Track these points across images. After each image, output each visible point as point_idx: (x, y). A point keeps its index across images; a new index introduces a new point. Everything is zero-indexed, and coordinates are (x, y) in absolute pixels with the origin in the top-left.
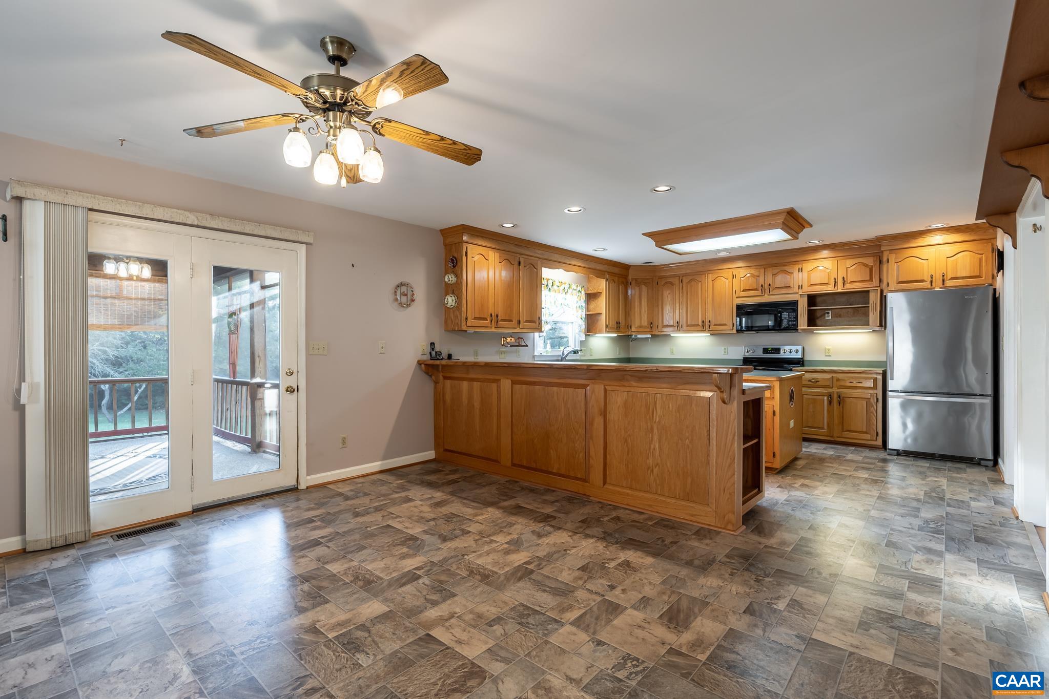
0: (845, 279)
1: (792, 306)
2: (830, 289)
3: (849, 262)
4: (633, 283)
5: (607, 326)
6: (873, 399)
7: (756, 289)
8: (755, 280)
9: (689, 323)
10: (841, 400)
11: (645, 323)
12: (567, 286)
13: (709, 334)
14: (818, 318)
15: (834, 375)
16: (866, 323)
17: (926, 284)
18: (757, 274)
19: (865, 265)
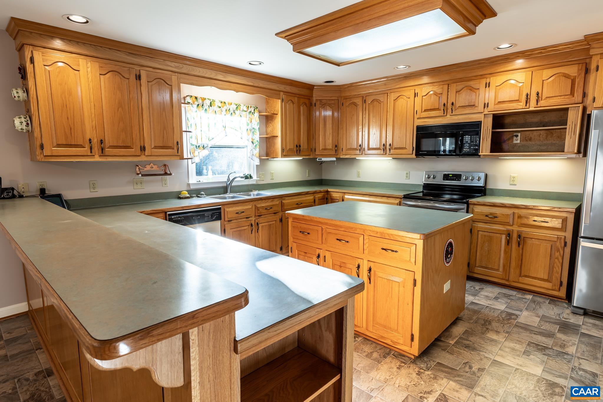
0: (540, 95)
1: (475, 128)
2: (520, 107)
3: (547, 73)
4: (318, 103)
5: (283, 150)
6: (560, 243)
7: (438, 109)
8: (438, 98)
9: (370, 147)
10: (521, 240)
11: (329, 145)
12: (233, 107)
13: (391, 158)
14: (505, 142)
15: (516, 211)
16: (561, 149)
18: (439, 91)
19: (566, 76)
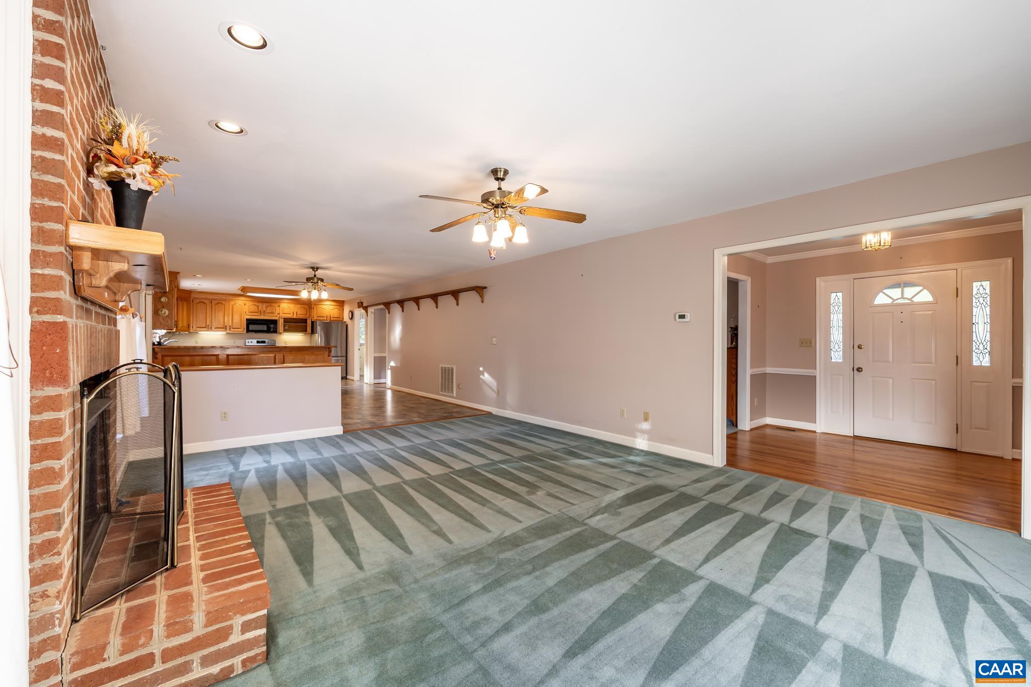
0: (298, 313)
1: (275, 322)
2: (292, 316)
3: (298, 307)
7: (258, 312)
8: (257, 308)
9: (216, 327)
11: (185, 325)
14: (287, 328)
16: (306, 332)
17: (325, 318)
18: (257, 305)
19: (304, 308)
